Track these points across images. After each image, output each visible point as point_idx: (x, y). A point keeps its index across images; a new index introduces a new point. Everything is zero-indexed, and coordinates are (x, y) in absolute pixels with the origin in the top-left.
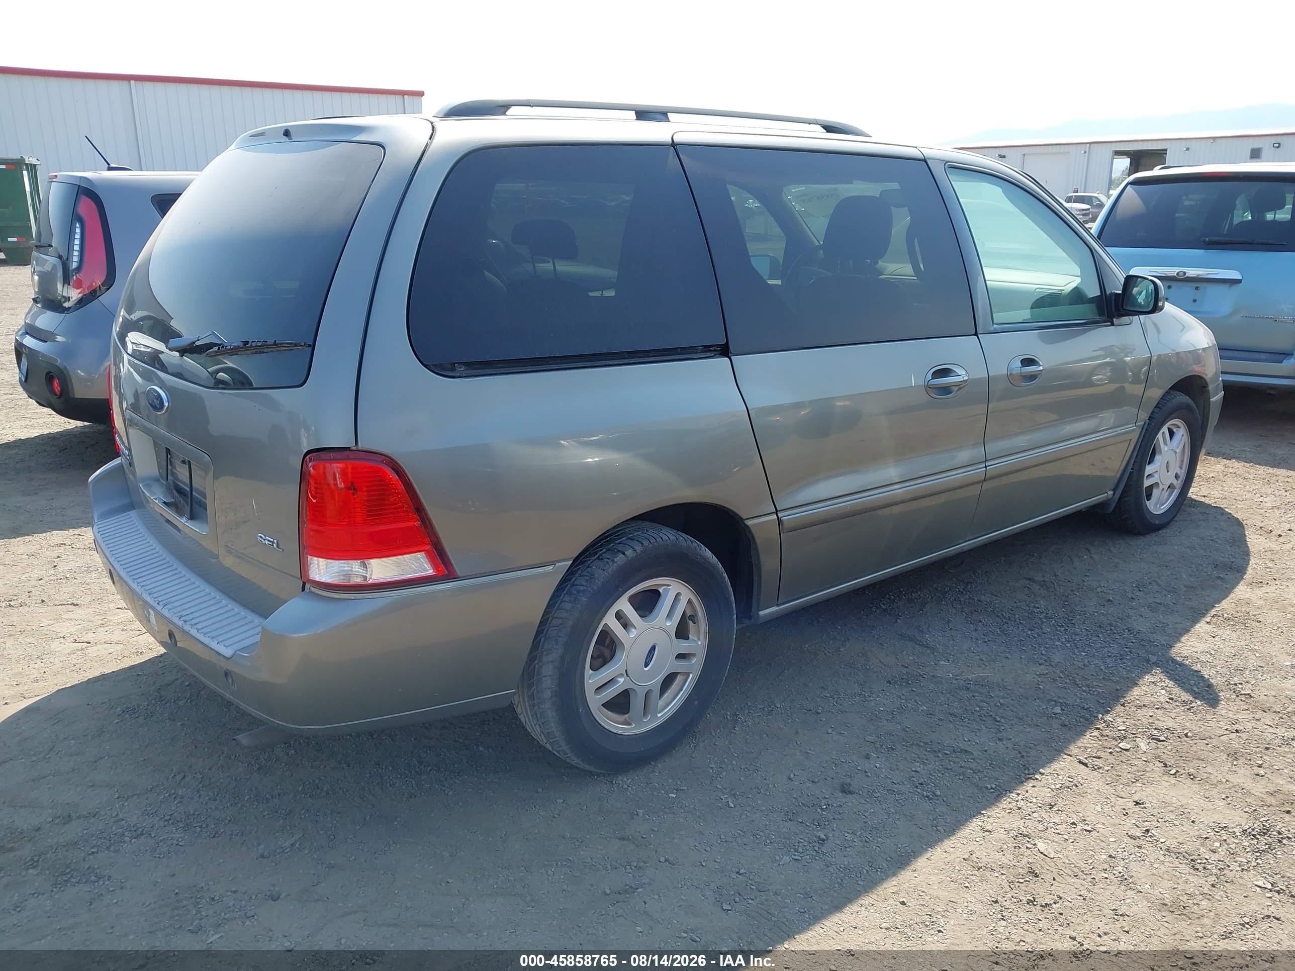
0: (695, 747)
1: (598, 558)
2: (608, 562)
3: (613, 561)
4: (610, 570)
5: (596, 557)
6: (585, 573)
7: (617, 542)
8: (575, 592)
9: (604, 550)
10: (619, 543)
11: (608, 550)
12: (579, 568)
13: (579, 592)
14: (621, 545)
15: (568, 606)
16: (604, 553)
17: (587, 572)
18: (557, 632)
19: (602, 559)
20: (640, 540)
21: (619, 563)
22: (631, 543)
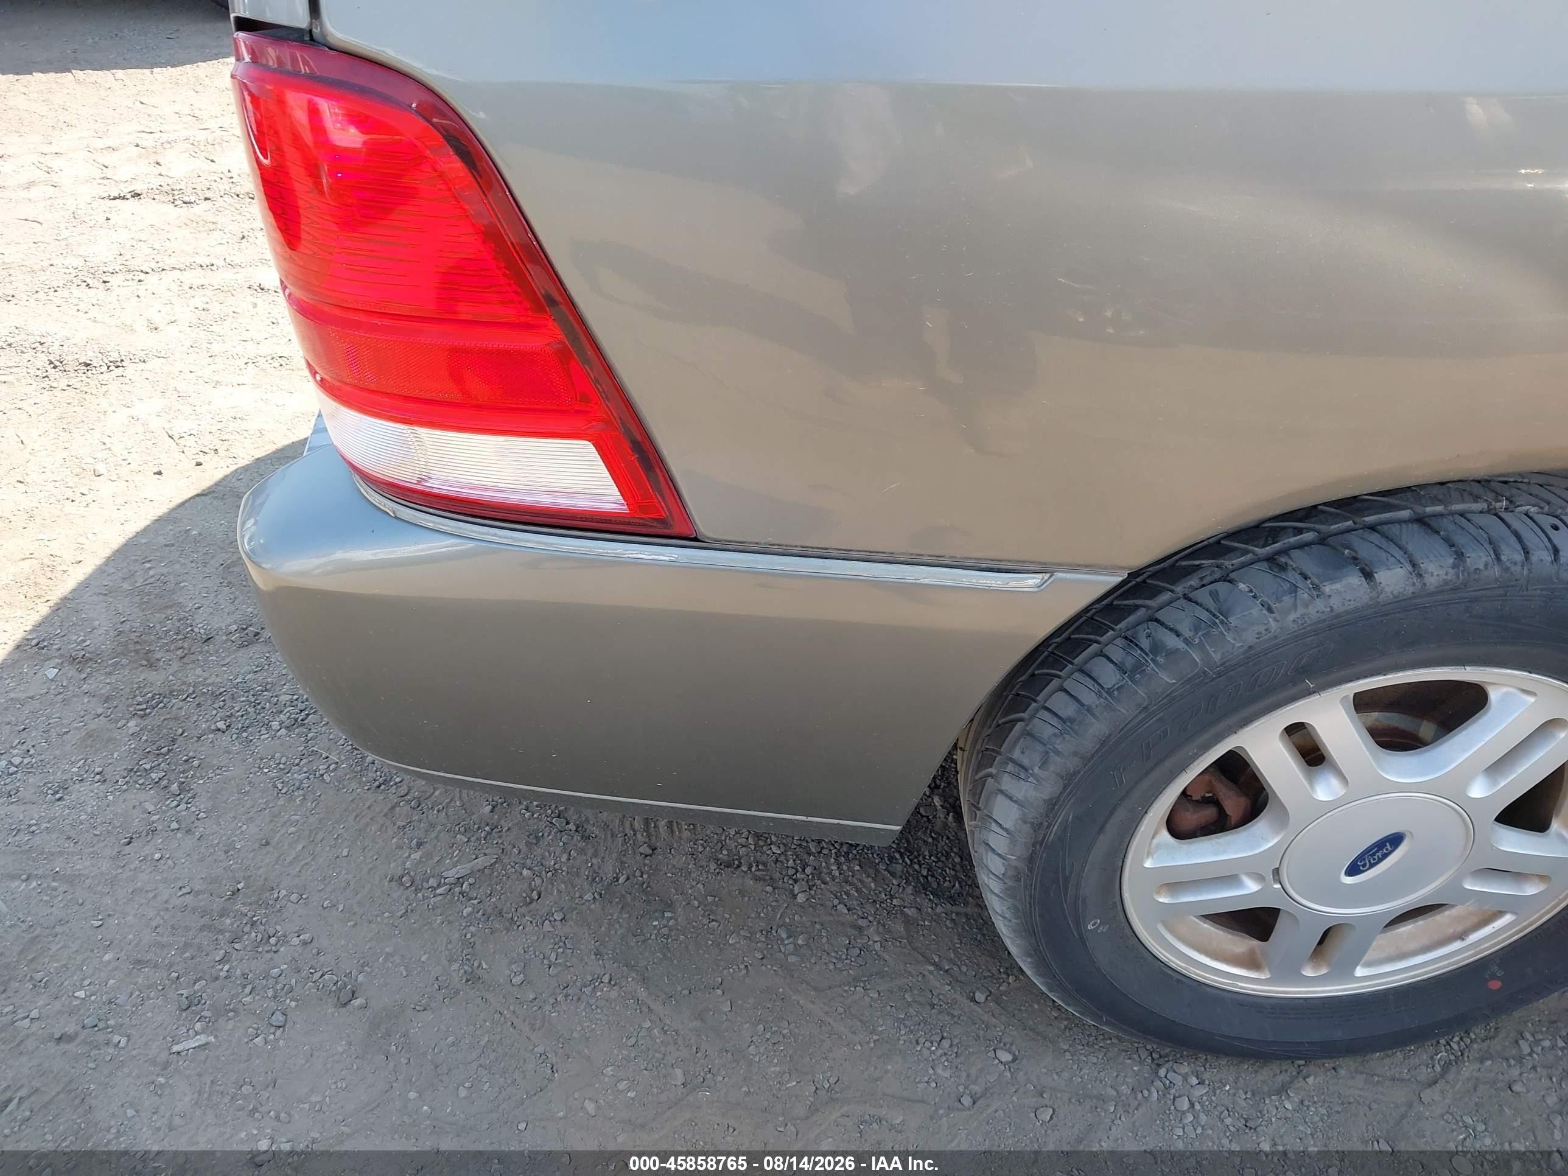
0: (1447, 1066)
1: (1271, 559)
2: (1294, 589)
3: (1316, 587)
4: (1292, 616)
5: (1269, 549)
6: (1203, 595)
7: (1370, 519)
8: (1145, 644)
9: (1308, 536)
10: (1372, 528)
11: (1322, 541)
12: (1199, 567)
13: (1156, 648)
14: (1374, 537)
15: (1108, 675)
16: (1301, 546)
17: (1214, 595)
18: (1055, 735)
19: (1283, 568)
20: (1460, 539)
21: (1332, 601)
22: (1415, 540)
